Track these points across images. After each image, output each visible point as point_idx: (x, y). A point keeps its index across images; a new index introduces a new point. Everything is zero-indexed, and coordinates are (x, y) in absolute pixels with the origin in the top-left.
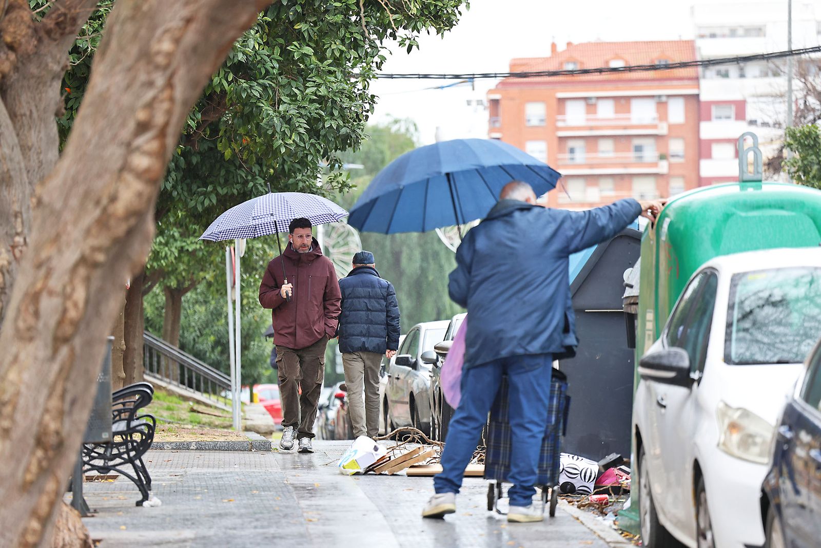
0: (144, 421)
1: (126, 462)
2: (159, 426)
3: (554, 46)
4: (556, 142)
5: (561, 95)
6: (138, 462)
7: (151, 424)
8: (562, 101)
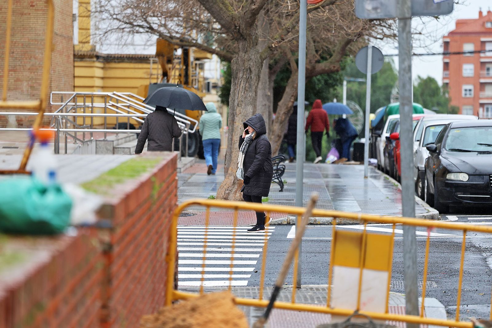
0: (281, 166)
1: (275, 179)
2: (286, 168)
3: (481, 13)
4: (479, 64)
5: (483, 39)
6: (280, 179)
7: (284, 167)
8: (484, 43)
